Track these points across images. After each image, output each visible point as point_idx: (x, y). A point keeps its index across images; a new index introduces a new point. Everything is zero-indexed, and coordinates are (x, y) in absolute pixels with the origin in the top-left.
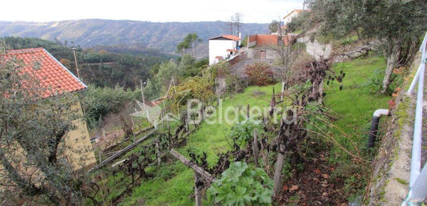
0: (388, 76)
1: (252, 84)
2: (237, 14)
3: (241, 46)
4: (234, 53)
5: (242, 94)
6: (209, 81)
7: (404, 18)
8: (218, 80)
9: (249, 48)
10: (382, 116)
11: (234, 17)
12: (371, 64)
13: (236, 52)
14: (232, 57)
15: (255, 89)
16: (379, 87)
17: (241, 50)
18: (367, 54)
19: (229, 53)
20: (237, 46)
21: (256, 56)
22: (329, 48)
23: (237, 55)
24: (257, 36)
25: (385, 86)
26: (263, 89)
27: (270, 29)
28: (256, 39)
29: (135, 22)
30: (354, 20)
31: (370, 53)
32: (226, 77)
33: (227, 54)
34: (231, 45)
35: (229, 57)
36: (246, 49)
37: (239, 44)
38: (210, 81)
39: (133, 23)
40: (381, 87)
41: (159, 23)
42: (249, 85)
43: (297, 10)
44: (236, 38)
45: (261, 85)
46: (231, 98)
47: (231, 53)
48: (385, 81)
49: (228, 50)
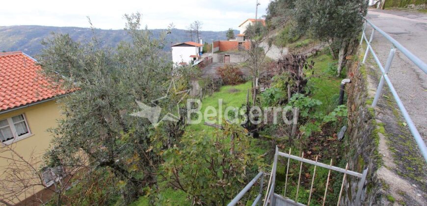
0: (340, 64)
1: (225, 83)
2: (196, 22)
3: (203, 52)
4: (197, 58)
5: (219, 93)
6: (182, 84)
7: (350, 22)
8: (191, 82)
9: (214, 53)
10: (346, 83)
11: (193, 25)
12: (322, 61)
13: (200, 58)
14: (196, 63)
15: (229, 87)
16: (335, 72)
17: (204, 56)
18: (317, 54)
19: (193, 59)
20: (200, 52)
21: (221, 60)
22: (286, 51)
23: (201, 60)
24: (219, 42)
25: (339, 72)
26: (237, 87)
27: (227, 36)
28: (218, 44)
29: (82, 29)
30: (321, 23)
31: (319, 53)
32: (198, 80)
33: (190, 60)
34: (193, 51)
35: (193, 62)
36: (209, 55)
37: (201, 51)
38: (184, 84)
39: (79, 30)
40: (337, 72)
41: (111, 31)
42: (223, 85)
43: (250, 19)
44: (198, 45)
45: (234, 84)
46: (210, 96)
47: (195, 59)
48: (339, 68)
49: (191, 56)
